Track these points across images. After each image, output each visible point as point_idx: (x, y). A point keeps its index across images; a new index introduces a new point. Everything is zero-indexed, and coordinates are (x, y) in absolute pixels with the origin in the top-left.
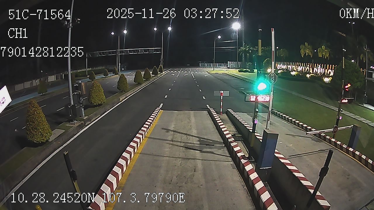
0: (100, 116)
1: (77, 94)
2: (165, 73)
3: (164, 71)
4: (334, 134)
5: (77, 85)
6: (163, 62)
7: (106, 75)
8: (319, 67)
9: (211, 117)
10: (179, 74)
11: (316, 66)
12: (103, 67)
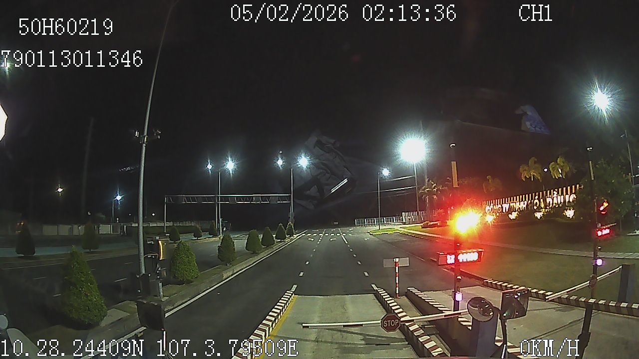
0: (189, 299)
1: (152, 257)
2: (297, 236)
3: (295, 234)
4: (592, 291)
5: (152, 242)
6: (294, 218)
7: (197, 235)
8: (555, 195)
9: (381, 303)
10: (321, 238)
11: (550, 194)
12: (192, 223)
